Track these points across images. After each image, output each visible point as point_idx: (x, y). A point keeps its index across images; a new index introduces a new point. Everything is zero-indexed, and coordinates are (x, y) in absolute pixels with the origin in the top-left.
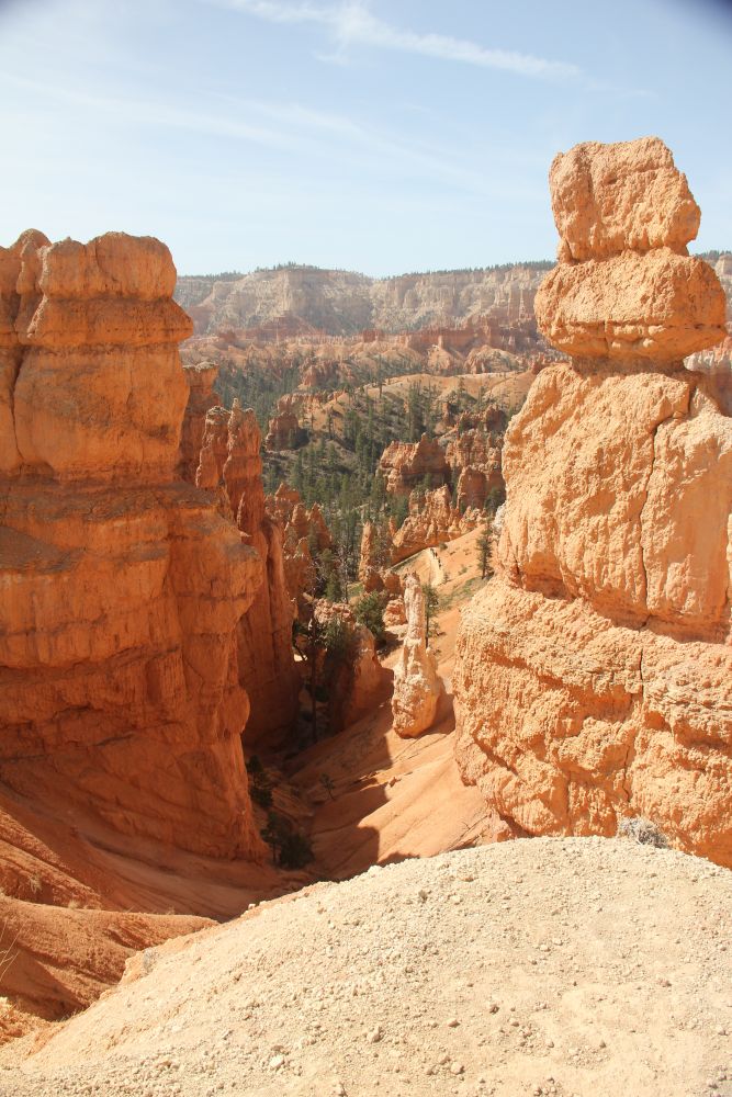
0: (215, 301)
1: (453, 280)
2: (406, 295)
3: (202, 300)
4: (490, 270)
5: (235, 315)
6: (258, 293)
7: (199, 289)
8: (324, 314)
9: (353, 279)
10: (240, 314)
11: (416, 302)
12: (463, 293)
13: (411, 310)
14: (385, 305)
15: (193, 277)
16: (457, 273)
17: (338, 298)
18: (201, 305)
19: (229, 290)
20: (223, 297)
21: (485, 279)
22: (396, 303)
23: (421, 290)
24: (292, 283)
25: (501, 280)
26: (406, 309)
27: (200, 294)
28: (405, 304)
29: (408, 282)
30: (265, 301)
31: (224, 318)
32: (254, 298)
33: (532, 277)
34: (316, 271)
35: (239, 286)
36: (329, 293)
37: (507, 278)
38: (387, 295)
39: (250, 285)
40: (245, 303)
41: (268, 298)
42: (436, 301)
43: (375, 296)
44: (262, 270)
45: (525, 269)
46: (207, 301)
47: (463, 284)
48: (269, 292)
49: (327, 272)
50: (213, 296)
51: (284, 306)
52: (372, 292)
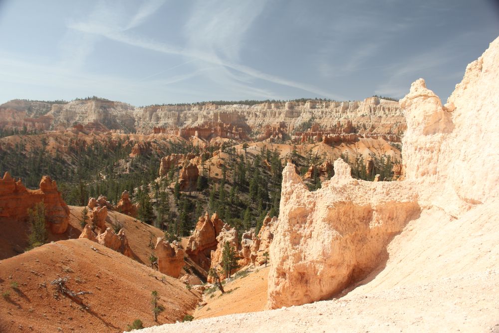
0: (54, 114)
1: (176, 108)
2: (153, 115)
3: (46, 112)
4: (195, 105)
5: (65, 121)
6: (77, 111)
7: (44, 107)
8: (113, 123)
9: (125, 107)
10: (68, 121)
11: (158, 119)
12: (182, 115)
13: (156, 122)
14: (142, 120)
15: (40, 102)
16: (179, 105)
17: (119, 115)
18: (46, 115)
19: (61, 109)
20: (58, 112)
21: (192, 109)
22: (148, 119)
23: (160, 113)
24: (96, 106)
25: (201, 109)
26: (153, 122)
27: (44, 110)
28: (153, 119)
29: (154, 109)
30: (81, 115)
31: (59, 122)
32: (75, 113)
33: (216, 108)
34: (108, 101)
35: (67, 107)
36: (113, 112)
37: (204, 108)
38: (143, 115)
39: (73, 107)
40: (70, 115)
41: (83, 113)
42: (169, 118)
43: (136, 115)
44: (79, 100)
45: (212, 104)
46: (49, 114)
47: (182, 111)
48: (83, 110)
49: (113, 102)
50: (52, 111)
51: (92, 118)
52: (135, 113)
